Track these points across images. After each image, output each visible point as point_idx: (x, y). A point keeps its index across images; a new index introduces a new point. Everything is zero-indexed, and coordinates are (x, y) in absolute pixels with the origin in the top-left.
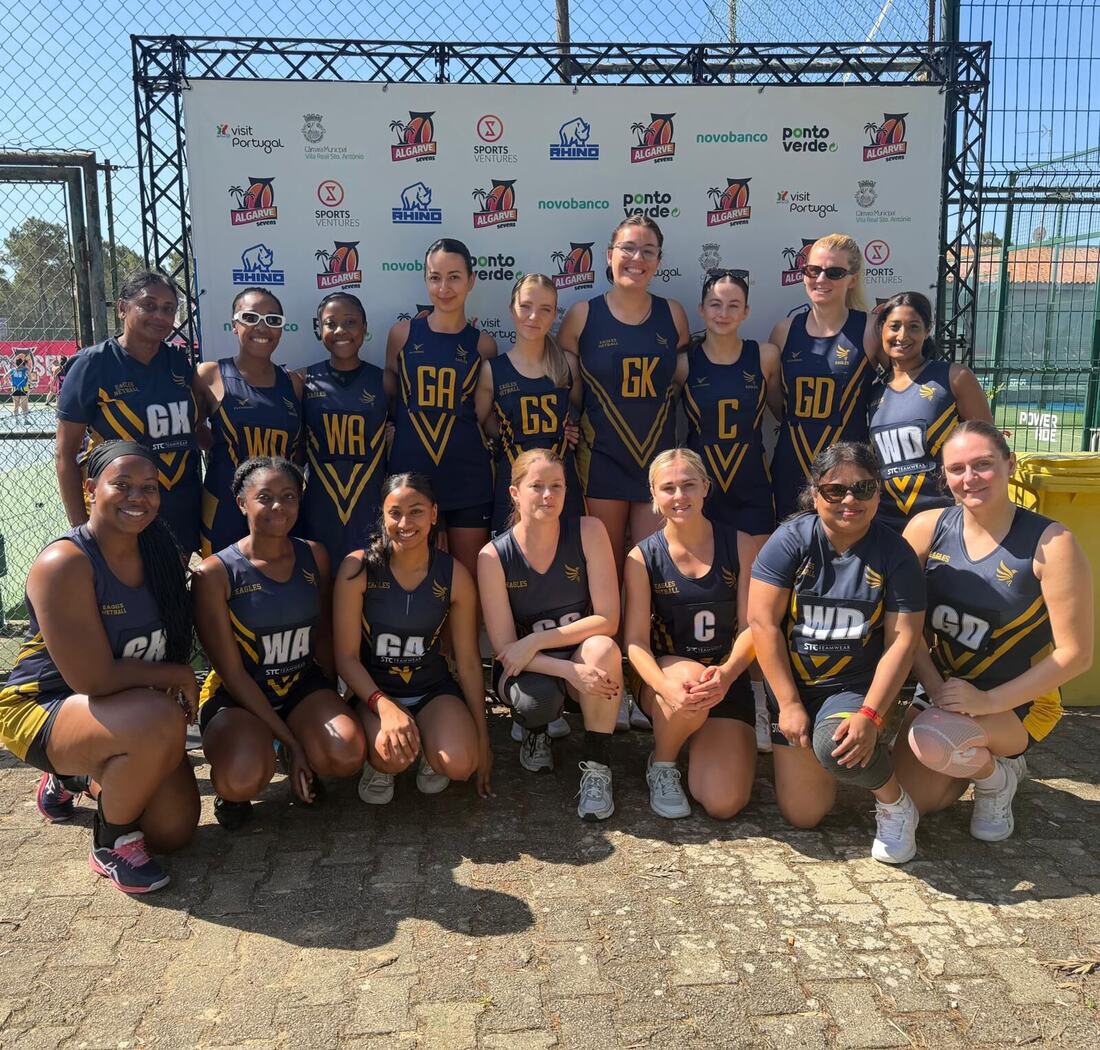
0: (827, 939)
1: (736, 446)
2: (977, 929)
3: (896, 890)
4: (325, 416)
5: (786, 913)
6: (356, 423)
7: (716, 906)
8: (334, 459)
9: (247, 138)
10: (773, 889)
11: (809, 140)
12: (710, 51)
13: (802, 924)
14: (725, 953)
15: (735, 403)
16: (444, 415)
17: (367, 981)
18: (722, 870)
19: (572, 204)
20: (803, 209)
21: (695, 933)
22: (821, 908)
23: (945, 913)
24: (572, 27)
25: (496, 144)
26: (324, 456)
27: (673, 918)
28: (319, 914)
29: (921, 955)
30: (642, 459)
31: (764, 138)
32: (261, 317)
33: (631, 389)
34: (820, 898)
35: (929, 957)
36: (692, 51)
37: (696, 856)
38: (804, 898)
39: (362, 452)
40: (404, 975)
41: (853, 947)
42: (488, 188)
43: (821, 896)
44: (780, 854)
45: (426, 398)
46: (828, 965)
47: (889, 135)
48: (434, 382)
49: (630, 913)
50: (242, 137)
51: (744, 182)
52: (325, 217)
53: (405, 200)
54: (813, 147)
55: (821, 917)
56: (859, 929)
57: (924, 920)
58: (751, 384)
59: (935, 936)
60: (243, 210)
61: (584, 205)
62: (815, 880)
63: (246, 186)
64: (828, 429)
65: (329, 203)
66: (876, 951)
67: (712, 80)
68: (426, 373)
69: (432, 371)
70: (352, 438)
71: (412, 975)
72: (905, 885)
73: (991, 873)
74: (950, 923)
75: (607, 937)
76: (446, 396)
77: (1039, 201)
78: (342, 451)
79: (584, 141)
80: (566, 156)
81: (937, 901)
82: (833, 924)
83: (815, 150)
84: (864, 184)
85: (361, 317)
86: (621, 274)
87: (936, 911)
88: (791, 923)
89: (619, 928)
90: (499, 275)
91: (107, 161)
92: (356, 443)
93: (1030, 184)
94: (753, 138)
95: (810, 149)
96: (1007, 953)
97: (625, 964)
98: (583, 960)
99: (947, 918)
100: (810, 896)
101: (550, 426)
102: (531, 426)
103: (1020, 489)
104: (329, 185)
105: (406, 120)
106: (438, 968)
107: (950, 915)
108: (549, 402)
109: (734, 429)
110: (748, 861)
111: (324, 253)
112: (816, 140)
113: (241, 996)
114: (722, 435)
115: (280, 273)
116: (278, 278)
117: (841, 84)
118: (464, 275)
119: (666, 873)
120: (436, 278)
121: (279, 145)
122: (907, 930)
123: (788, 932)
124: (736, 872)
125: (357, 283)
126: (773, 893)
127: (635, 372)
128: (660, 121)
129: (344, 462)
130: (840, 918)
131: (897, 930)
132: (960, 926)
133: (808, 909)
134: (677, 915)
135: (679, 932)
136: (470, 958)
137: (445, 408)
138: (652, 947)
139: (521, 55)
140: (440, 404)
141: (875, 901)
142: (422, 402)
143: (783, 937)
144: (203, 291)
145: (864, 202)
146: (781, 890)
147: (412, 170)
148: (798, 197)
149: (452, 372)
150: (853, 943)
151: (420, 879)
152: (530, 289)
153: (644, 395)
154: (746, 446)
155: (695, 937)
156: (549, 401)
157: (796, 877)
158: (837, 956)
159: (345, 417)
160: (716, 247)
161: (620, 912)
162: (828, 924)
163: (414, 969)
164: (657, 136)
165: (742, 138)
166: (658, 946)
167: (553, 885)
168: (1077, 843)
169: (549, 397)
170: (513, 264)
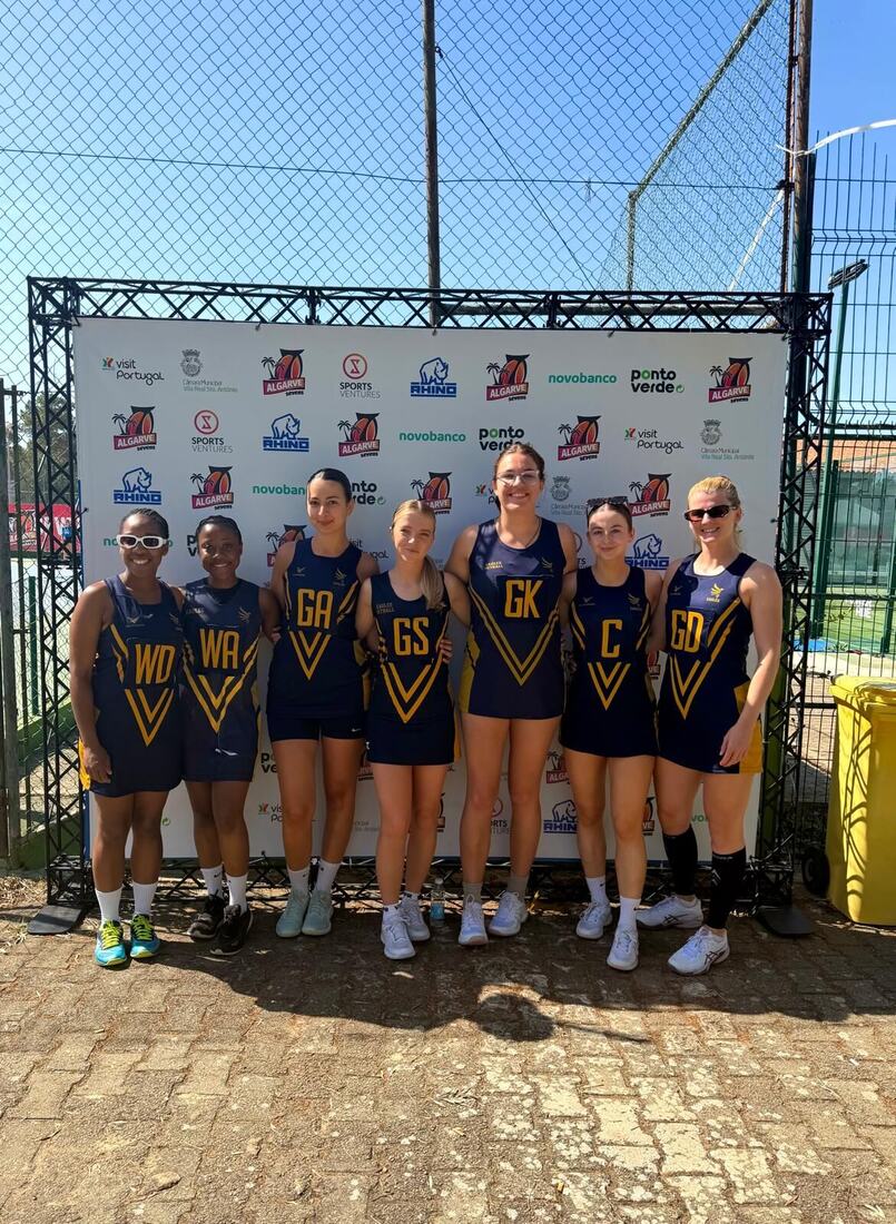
0: (597, 1186)
1: (619, 664)
2: (750, 1184)
3: (679, 1133)
4: (202, 631)
5: (564, 1153)
6: (231, 638)
7: (499, 1141)
8: (208, 672)
9: (130, 371)
10: (559, 1124)
11: (656, 382)
12: (564, 297)
13: (578, 1167)
14: (493, 1197)
15: (619, 624)
16: (319, 634)
17: (142, 1206)
18: (515, 1098)
19: (431, 436)
20: (650, 446)
21: (470, 1171)
22: (601, 1149)
23: (721, 1162)
24: (442, 270)
25: (361, 381)
26: (198, 669)
27: (453, 1152)
28: (120, 1126)
29: (686, 1210)
30: (522, 677)
31: (613, 379)
32: (138, 540)
33: (514, 609)
34: (602, 1138)
35: (692, 1212)
36: (547, 297)
37: (493, 1082)
38: (587, 1137)
39: (235, 666)
40: (179, 1201)
41: (620, 1198)
42: (353, 420)
43: (603, 1136)
44: (576, 1084)
45: (305, 619)
46: (591, 1215)
47: (734, 378)
48: (313, 604)
49: (414, 1143)
50: (126, 369)
51: (593, 420)
52: (201, 443)
53: (275, 430)
54: (660, 388)
55: (598, 1160)
56: (630, 1176)
57: (699, 1169)
58: (636, 606)
59: (705, 1190)
60: (125, 436)
61: (442, 438)
62: (603, 1116)
63: (128, 414)
64: (698, 663)
65: (205, 430)
66: (643, 1203)
67: (566, 323)
68: (306, 596)
69: (311, 593)
70: (226, 653)
71: (186, 1201)
72: (690, 1127)
73: (779, 1117)
74: (724, 1174)
75: (385, 1170)
76: (323, 617)
77: (885, 438)
78: (215, 665)
79: (442, 379)
80: (426, 393)
81: (717, 1147)
82: (607, 1170)
83: (663, 391)
84: (709, 423)
85: (237, 539)
86: (507, 502)
87: (713, 1160)
88: (565, 1166)
89: (399, 1160)
90: (362, 500)
91: (14, 387)
92: (230, 658)
93: (877, 422)
94: (602, 379)
95: (658, 390)
96: (771, 1212)
97: (394, 1201)
98: (356, 1194)
99: (723, 1168)
100: (593, 1134)
101: (421, 648)
102: (403, 648)
103: (858, 715)
104: (205, 414)
105: (277, 357)
106: (213, 1195)
107: (725, 1165)
108: (421, 625)
109: (617, 648)
110: (543, 1090)
111: (199, 477)
112: (664, 382)
113: (22, 1212)
114: (605, 654)
115: (158, 494)
116: (156, 498)
117: (687, 330)
118: (341, 500)
119: (460, 1100)
120: (315, 503)
121: (159, 377)
122: (679, 1180)
123: (561, 1175)
124: (528, 1102)
125: (228, 504)
126: (558, 1128)
127: (518, 593)
128: (515, 362)
129: (217, 675)
130: (616, 1163)
131: (669, 1180)
132: (733, 1178)
133: (586, 1149)
134: (456, 1149)
135: (455, 1169)
136: (248, 1185)
137: (321, 628)
138: (424, 1185)
139: (387, 298)
140: (317, 624)
141: (657, 1144)
142: (300, 623)
143: (554, 1182)
144: (86, 510)
145: (709, 439)
146: (567, 1126)
147: (282, 403)
148: (646, 434)
149: (330, 595)
150: (621, 1192)
151: (223, 1090)
152: (410, 515)
153: (526, 616)
154: (628, 666)
155: (469, 1176)
156: (421, 623)
157: (584, 1112)
158: (602, 1207)
159: (221, 632)
160: (566, 480)
161: (405, 1141)
162: (602, 1169)
163: (191, 1196)
164: (511, 376)
165: (592, 379)
166: (431, 1184)
167: (350, 1106)
168: (872, 1086)
169: (420, 619)
170: (375, 489)
